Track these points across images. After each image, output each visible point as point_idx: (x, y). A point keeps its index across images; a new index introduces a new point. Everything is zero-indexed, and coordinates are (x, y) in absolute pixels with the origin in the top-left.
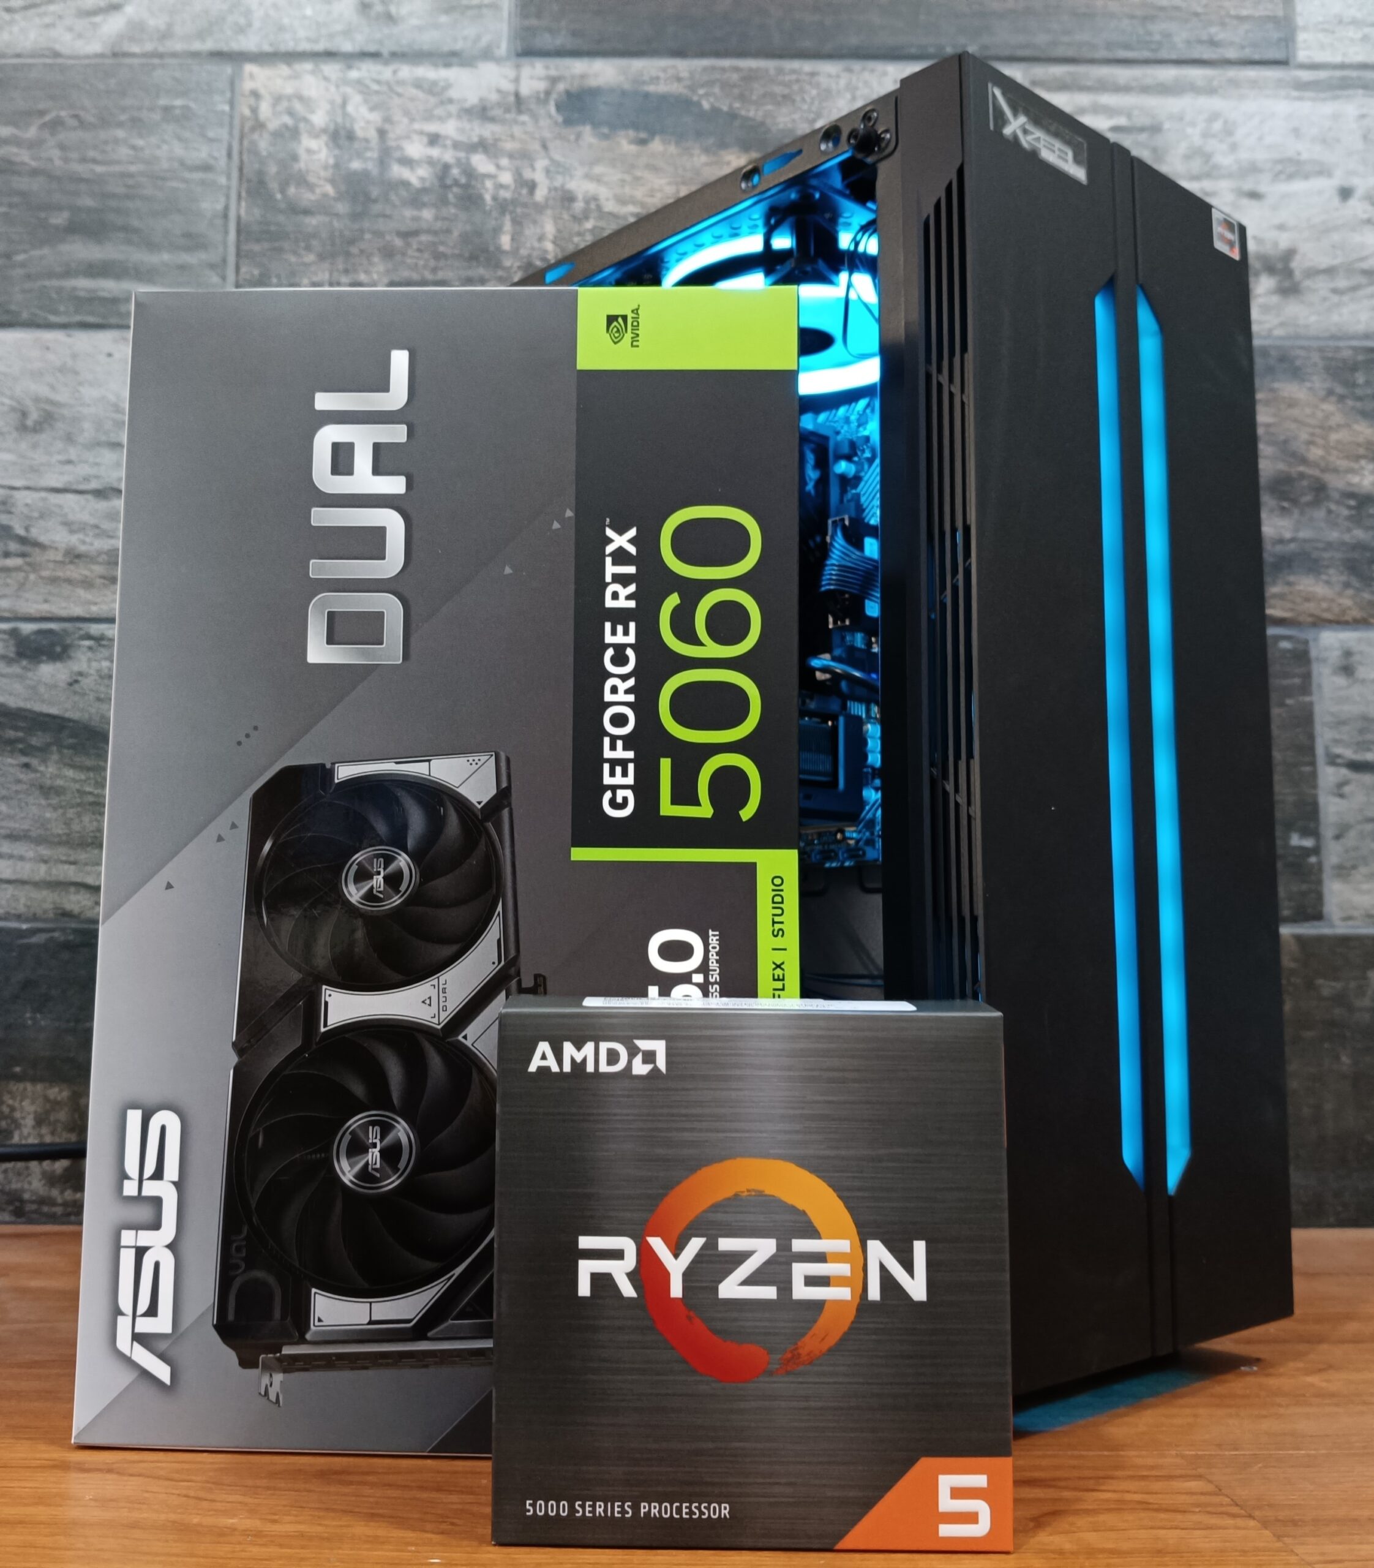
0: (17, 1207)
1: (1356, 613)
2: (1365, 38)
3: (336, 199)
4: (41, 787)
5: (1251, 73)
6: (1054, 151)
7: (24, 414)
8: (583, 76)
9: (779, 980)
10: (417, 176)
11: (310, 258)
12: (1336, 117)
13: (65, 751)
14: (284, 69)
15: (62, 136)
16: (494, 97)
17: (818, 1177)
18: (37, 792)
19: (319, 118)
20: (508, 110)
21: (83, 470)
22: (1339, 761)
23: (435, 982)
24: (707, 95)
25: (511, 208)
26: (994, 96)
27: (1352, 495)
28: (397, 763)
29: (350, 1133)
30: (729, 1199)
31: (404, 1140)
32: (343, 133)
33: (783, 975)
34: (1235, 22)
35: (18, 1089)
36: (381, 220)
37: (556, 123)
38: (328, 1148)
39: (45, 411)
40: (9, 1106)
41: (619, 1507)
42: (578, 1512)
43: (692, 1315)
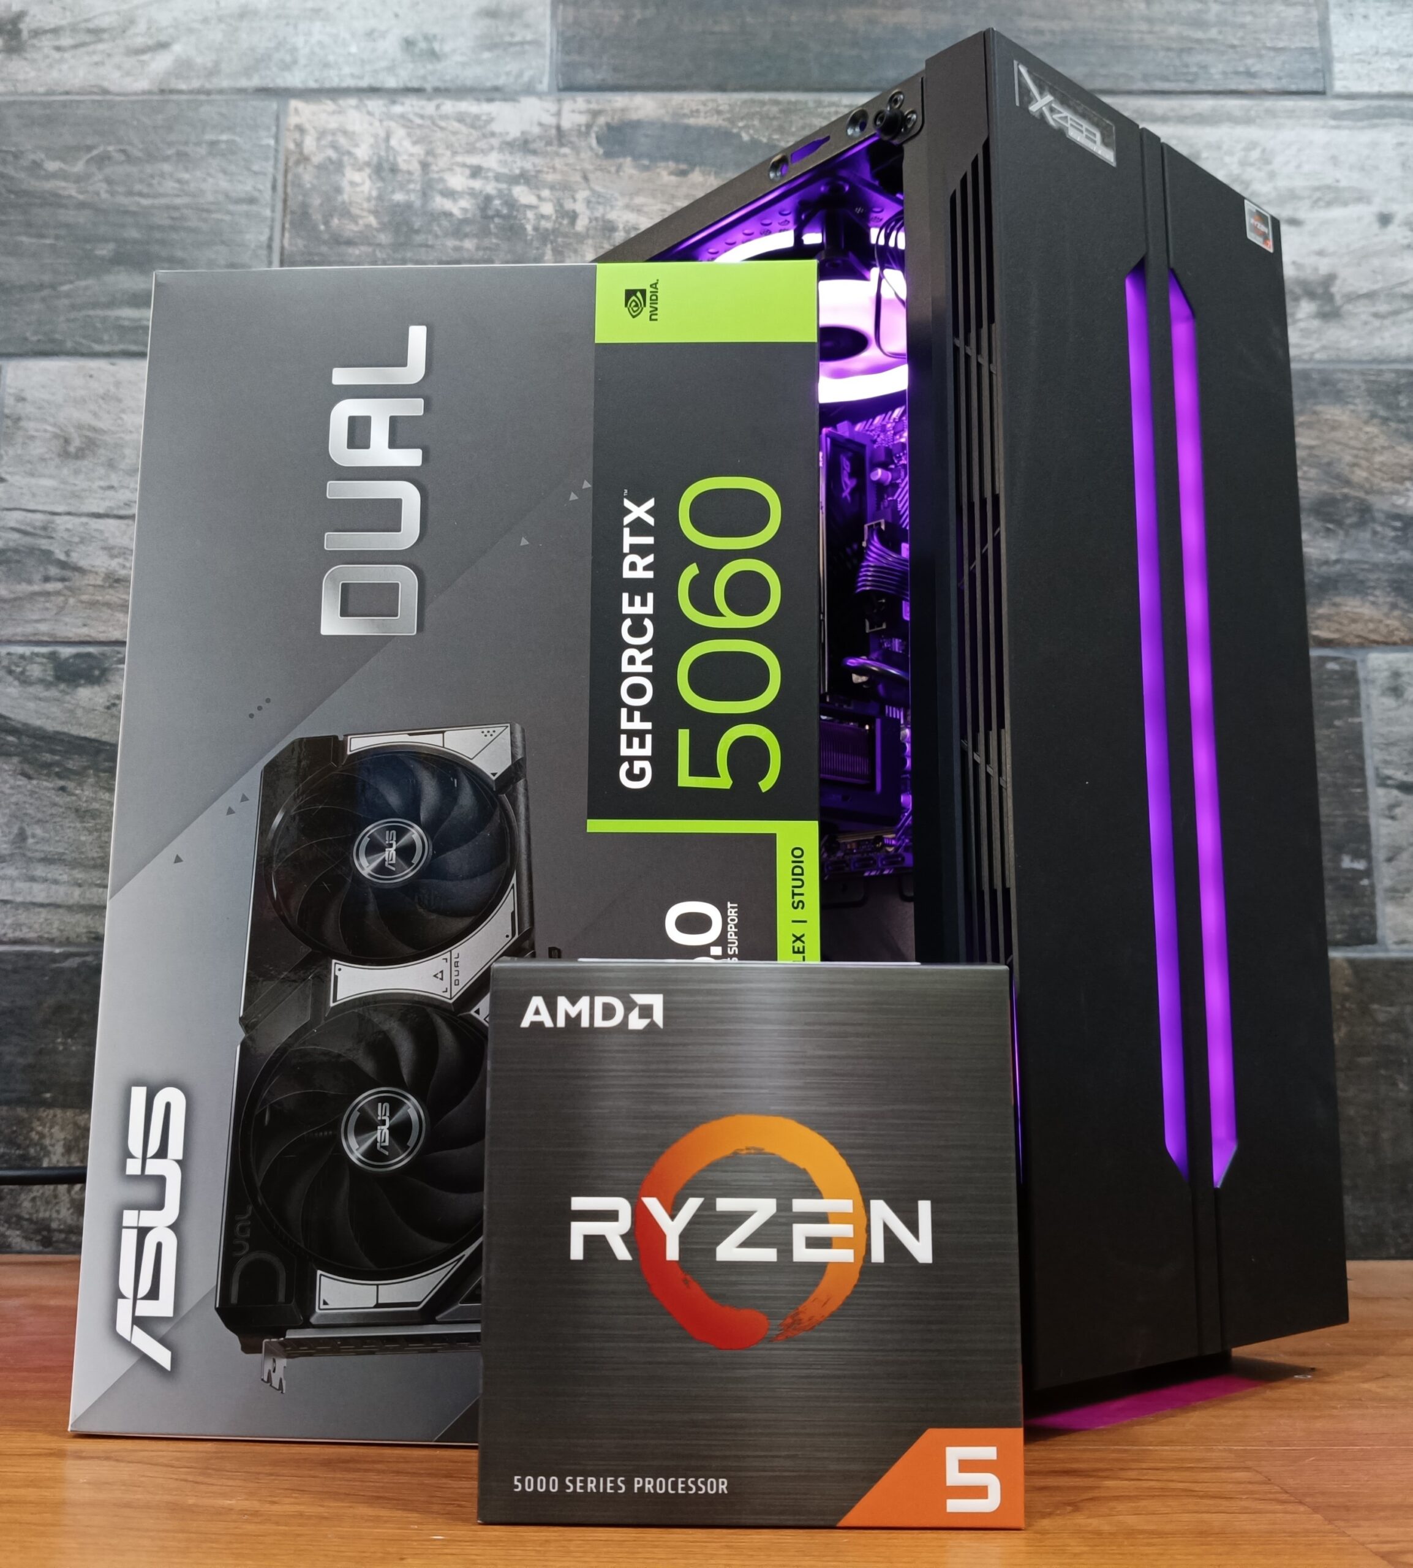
0: (44, 1237)
1: (1403, 634)
2: (1401, 69)
3: (378, 230)
4: (77, 811)
5: (1289, 103)
6: (1082, 132)
7: (67, 441)
8: (623, 110)
9: (799, 952)
10: (458, 208)
12: (1374, 145)
13: (102, 775)
14: (329, 105)
15: (108, 171)
16: (536, 130)
17: (820, 1134)
18: (73, 816)
19: (363, 152)
20: (549, 143)
22: (1389, 782)
23: (447, 956)
24: (746, 127)
25: (552, 237)
26: (1019, 72)
27: (1397, 517)
28: (410, 735)
29: (359, 1111)
30: (728, 1157)
31: (414, 1117)
32: (386, 166)
33: (804, 947)
34: (1272, 54)
35: (47, 1115)
36: (423, 250)
37: (597, 155)
38: (335, 1126)
39: (86, 437)
40: (38, 1133)
41: (611, 1482)
42: (569, 1488)
43: (688, 1277)
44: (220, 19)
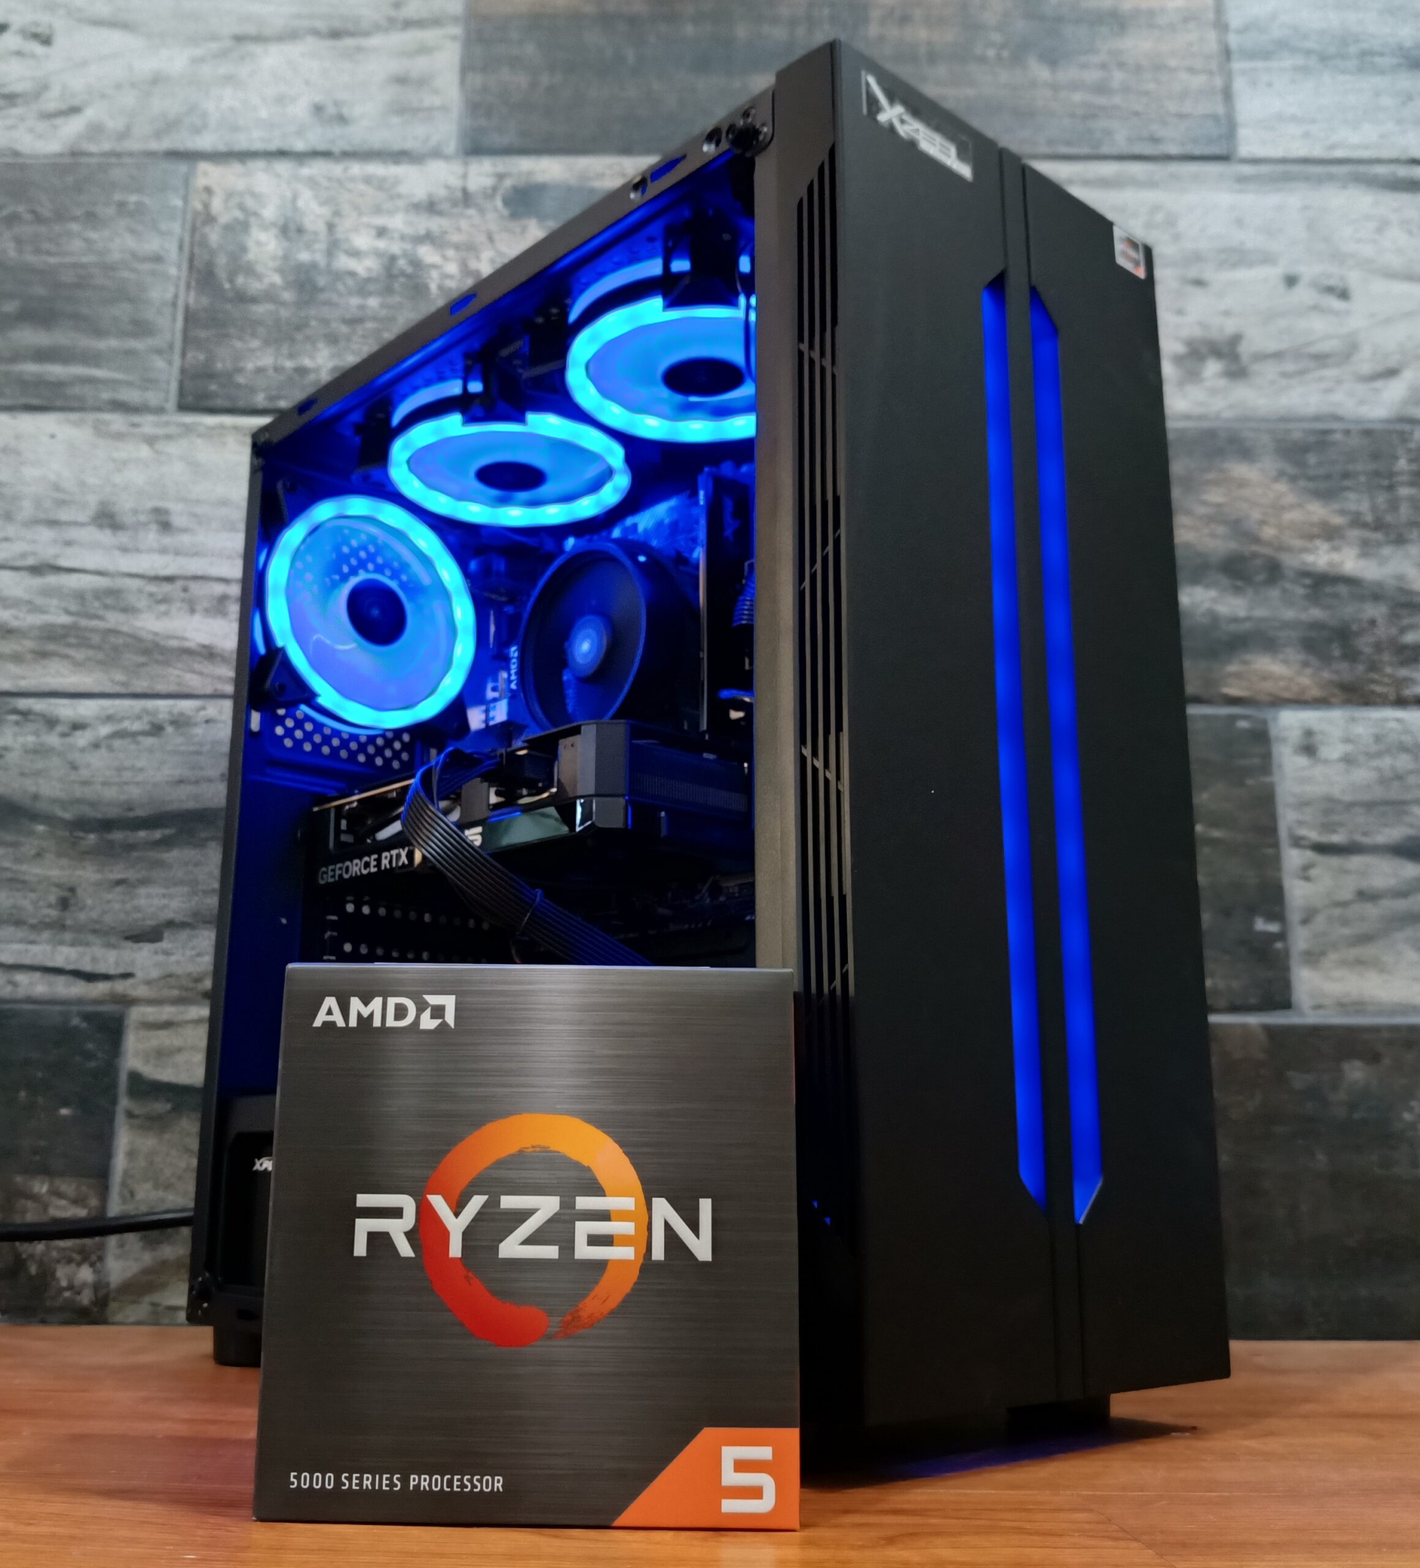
1: (1316, 692)
2: (1306, 135)
3: (283, 288)
5: (1193, 167)
8: (530, 173)
10: (364, 267)
11: (255, 343)
12: (1280, 208)
14: (237, 167)
15: (18, 230)
16: (442, 192)
19: (269, 212)
20: (455, 204)
21: (19, 547)
22: (1303, 843)
27: (1305, 574)
30: (513, 1155)
32: (292, 226)
34: (1176, 120)
36: (327, 308)
37: (503, 216)
41: (387, 1479)
42: (344, 1485)
43: (470, 1274)
44: (133, 85)
